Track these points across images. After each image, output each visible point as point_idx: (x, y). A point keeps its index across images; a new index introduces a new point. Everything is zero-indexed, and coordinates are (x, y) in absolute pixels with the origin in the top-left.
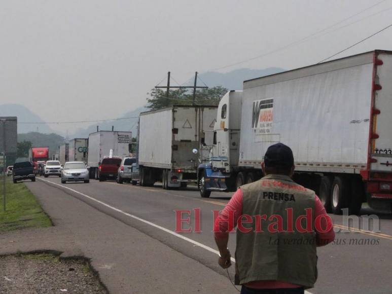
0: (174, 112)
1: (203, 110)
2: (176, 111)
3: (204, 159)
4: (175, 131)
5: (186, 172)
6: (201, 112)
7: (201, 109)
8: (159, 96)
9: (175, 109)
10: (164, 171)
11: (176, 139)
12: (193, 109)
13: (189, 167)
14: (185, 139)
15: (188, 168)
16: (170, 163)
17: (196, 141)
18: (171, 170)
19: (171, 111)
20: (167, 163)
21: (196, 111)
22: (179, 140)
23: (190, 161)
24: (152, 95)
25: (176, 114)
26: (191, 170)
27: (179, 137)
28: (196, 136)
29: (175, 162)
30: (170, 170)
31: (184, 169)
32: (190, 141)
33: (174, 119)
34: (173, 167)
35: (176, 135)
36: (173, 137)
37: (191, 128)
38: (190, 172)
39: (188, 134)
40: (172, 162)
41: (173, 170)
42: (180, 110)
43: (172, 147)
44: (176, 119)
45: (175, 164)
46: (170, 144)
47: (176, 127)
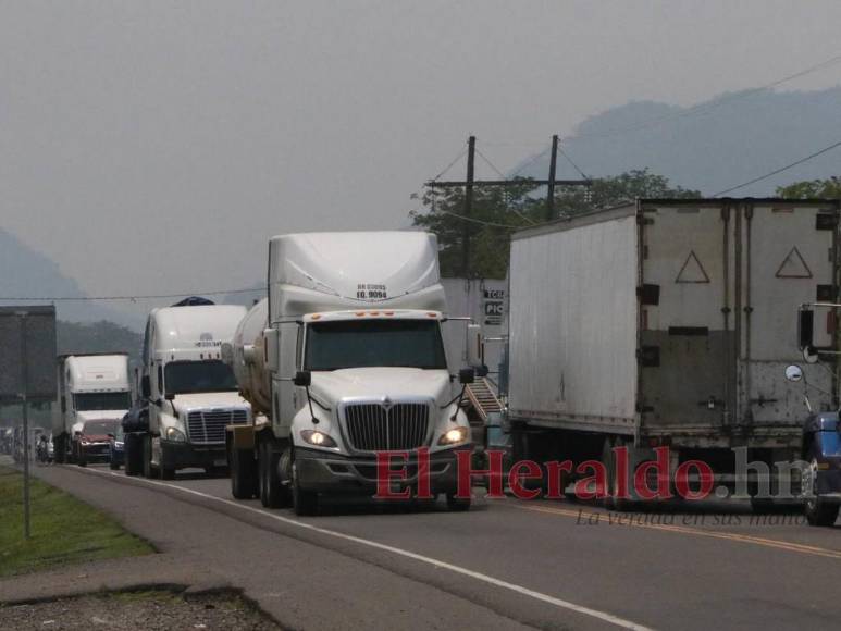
0: (643, 223)
1: (749, 218)
2: (652, 221)
3: (755, 396)
4: (648, 294)
5: (692, 445)
6: (744, 221)
7: (743, 212)
8: (450, 204)
9: (648, 215)
10: (607, 443)
11: (652, 326)
12: (716, 213)
13: (704, 427)
14: (688, 322)
15: (697, 429)
16: (631, 412)
17: (727, 331)
18: (636, 441)
19: (632, 221)
20: (618, 413)
21: (726, 218)
22: (665, 324)
23: (705, 404)
24: (427, 201)
25: (649, 229)
26: (711, 436)
27: (663, 317)
28: (726, 311)
29: (651, 409)
30: (628, 438)
31: (685, 435)
32: (703, 331)
33: (644, 252)
34: (642, 428)
35: (651, 309)
36: (643, 317)
37: (708, 281)
38: (704, 444)
39: (691, 306)
40: (638, 408)
41: (642, 438)
42: (664, 217)
43: (638, 351)
44: (651, 254)
45: (648, 414)
46: (631, 345)
47: (650, 280)
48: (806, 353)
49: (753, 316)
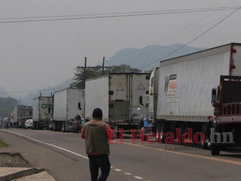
0: (110, 78)
1: (132, 77)
2: (112, 78)
3: (133, 114)
4: (111, 93)
5: (120, 124)
6: (131, 78)
7: (130, 76)
9: (111, 76)
11: (112, 99)
12: (125, 76)
13: (122, 120)
14: (119, 99)
15: (121, 121)
16: (107, 117)
17: (127, 100)
19: (108, 77)
20: (105, 118)
21: (127, 77)
22: (114, 100)
23: (123, 116)
25: (111, 80)
26: (124, 122)
27: (114, 98)
28: (127, 96)
29: (111, 117)
31: (118, 122)
32: (122, 101)
33: (110, 84)
34: (110, 121)
35: (112, 96)
36: (110, 98)
37: (123, 90)
38: (123, 124)
39: (120, 95)
40: (109, 117)
41: (110, 123)
42: (114, 77)
43: (109, 105)
44: (111, 84)
45: (111, 118)
47: (111, 90)
48: (141, 105)
49: (133, 97)
